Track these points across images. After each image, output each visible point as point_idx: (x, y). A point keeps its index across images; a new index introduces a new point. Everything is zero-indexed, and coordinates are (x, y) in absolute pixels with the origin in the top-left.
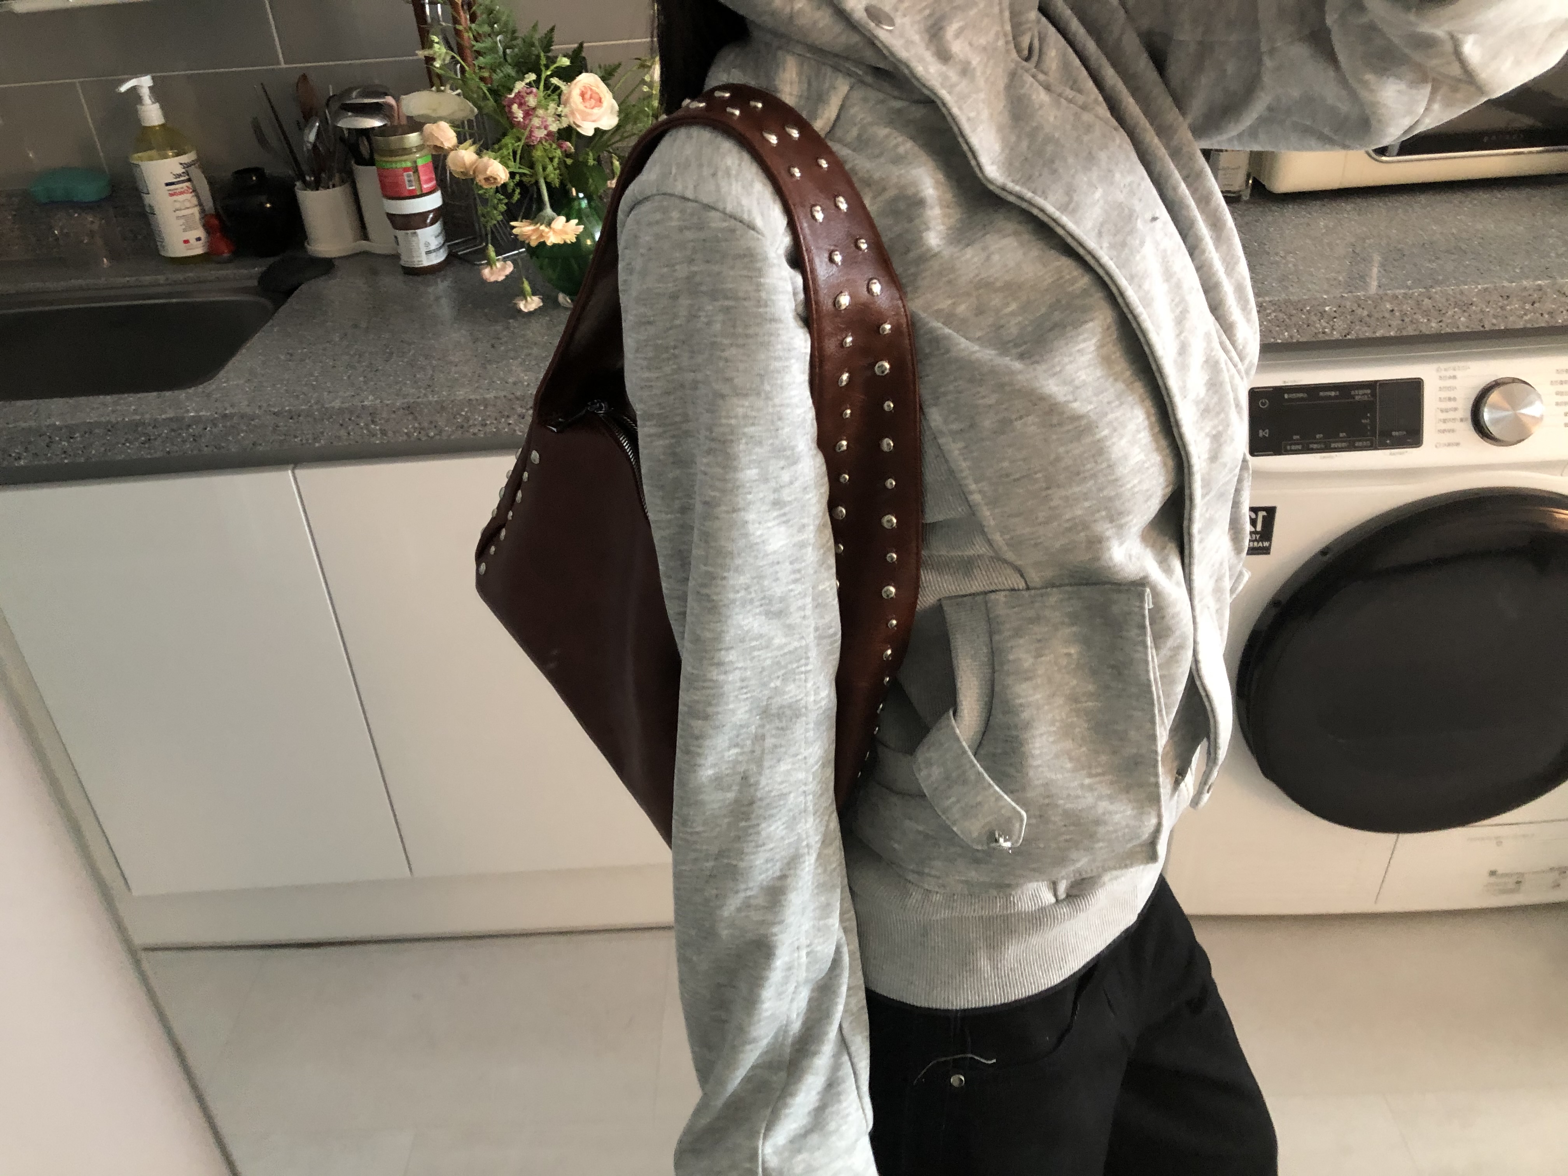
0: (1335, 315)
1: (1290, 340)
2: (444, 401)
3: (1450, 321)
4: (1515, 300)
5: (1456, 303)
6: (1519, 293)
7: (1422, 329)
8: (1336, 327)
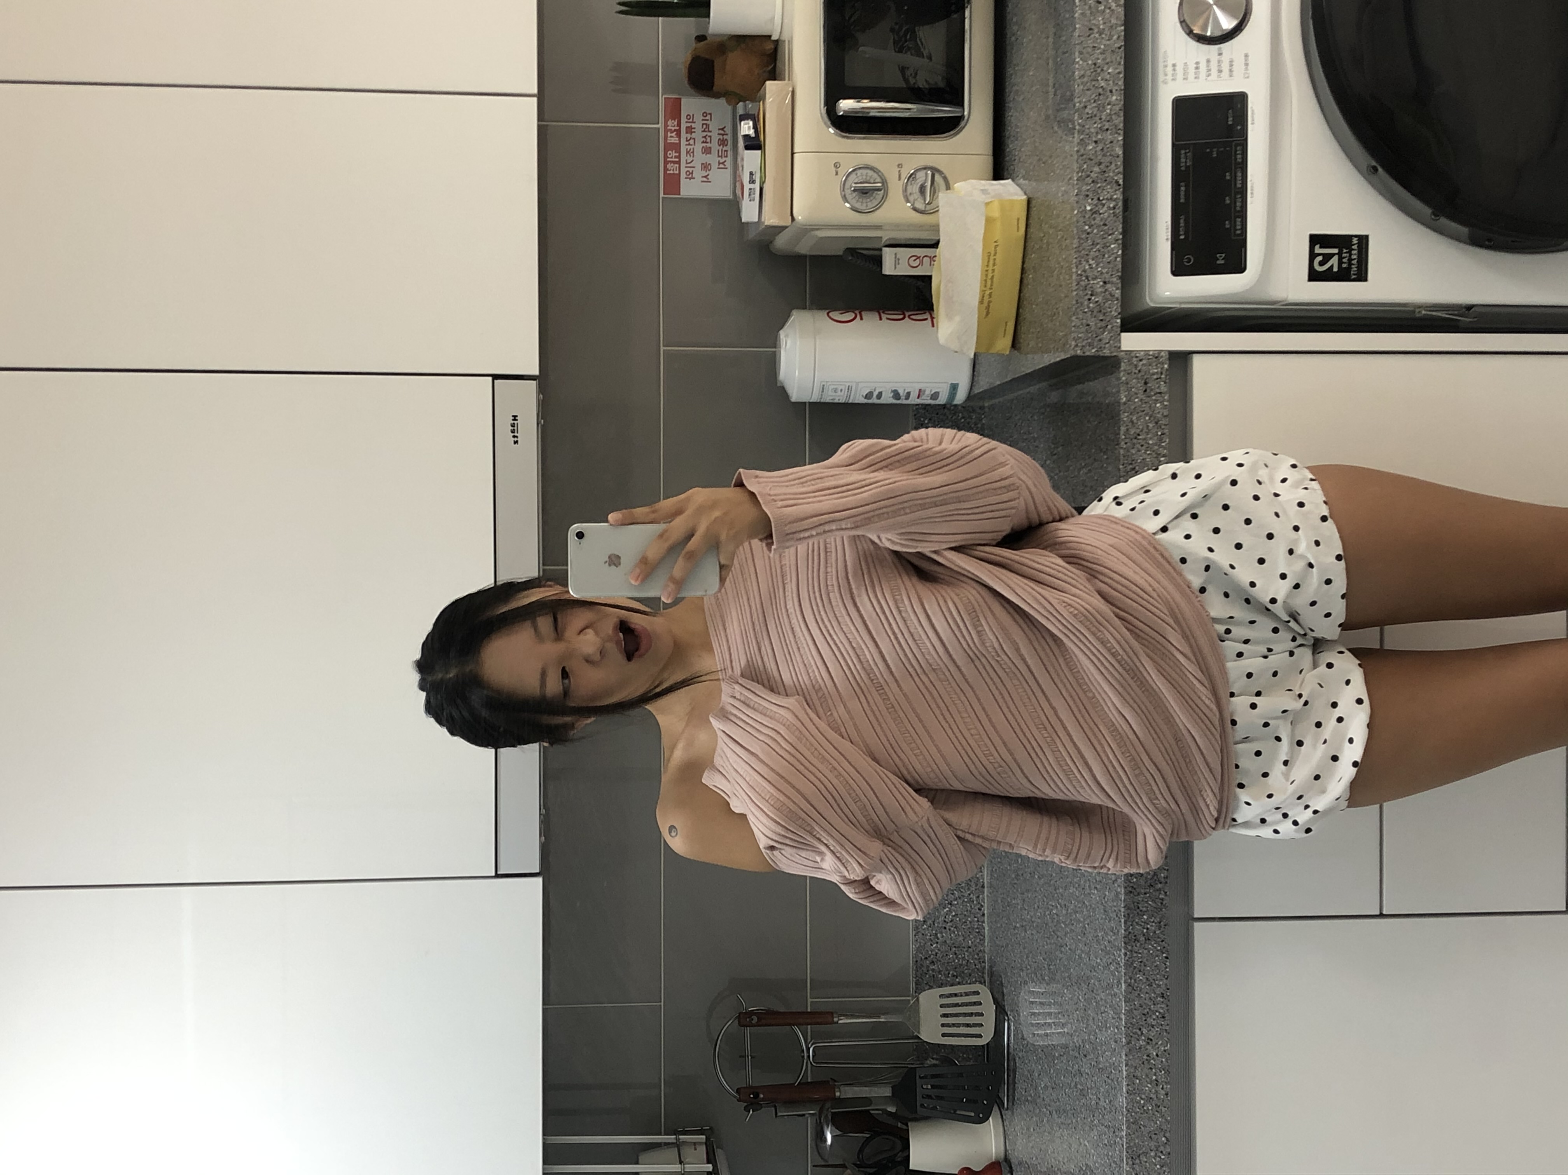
3: (1111, 83)
6: (1086, 19)
7: (1118, 109)
8: (1109, 196)
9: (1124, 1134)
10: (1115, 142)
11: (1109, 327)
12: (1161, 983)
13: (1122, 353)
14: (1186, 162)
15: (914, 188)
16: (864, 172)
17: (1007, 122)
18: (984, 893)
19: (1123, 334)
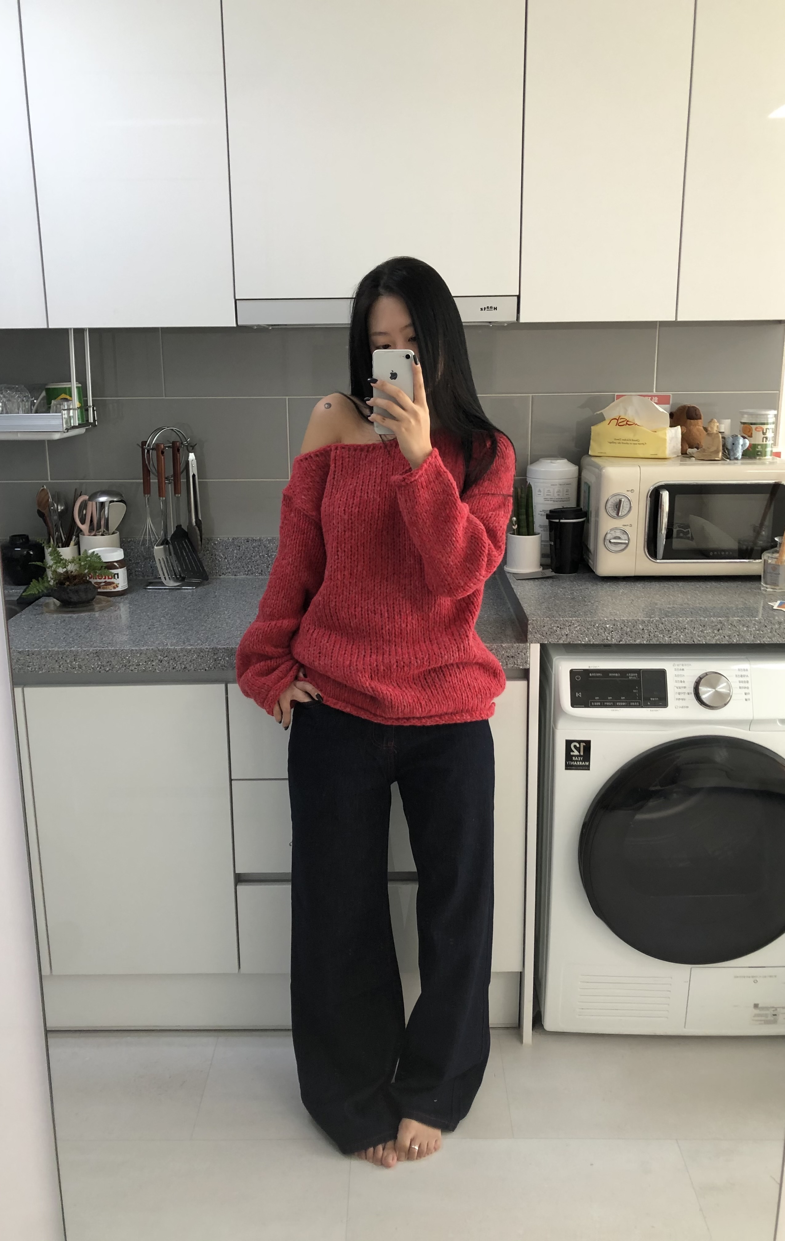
0: (613, 630)
1: (589, 643)
2: (117, 650)
3: (675, 637)
4: (708, 628)
5: (676, 628)
6: (710, 624)
7: (660, 640)
8: (614, 636)
9: (110, 648)
10: (643, 639)
11: (543, 638)
12: (192, 667)
13: (529, 645)
14: (631, 676)
15: (618, 534)
16: (628, 506)
17: (652, 583)
18: (232, 575)
19: (539, 644)
